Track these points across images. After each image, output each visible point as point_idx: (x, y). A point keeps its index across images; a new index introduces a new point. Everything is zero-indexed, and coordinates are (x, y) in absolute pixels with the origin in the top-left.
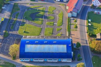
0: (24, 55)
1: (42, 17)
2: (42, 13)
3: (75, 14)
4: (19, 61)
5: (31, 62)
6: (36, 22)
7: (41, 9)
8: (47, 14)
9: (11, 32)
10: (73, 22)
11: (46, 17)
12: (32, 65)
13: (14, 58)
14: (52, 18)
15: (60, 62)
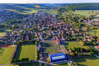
0: (52, 61)
1: (50, 45)
2: (50, 44)
3: (59, 44)
4: (51, 63)
5: (55, 63)
6: (49, 47)
7: (49, 43)
8: (51, 44)
9: (44, 52)
10: (60, 46)
11: (52, 46)
12: (56, 64)
13: (49, 63)
14: (53, 45)
15: (63, 62)
